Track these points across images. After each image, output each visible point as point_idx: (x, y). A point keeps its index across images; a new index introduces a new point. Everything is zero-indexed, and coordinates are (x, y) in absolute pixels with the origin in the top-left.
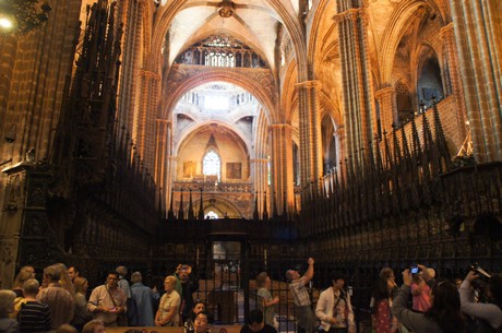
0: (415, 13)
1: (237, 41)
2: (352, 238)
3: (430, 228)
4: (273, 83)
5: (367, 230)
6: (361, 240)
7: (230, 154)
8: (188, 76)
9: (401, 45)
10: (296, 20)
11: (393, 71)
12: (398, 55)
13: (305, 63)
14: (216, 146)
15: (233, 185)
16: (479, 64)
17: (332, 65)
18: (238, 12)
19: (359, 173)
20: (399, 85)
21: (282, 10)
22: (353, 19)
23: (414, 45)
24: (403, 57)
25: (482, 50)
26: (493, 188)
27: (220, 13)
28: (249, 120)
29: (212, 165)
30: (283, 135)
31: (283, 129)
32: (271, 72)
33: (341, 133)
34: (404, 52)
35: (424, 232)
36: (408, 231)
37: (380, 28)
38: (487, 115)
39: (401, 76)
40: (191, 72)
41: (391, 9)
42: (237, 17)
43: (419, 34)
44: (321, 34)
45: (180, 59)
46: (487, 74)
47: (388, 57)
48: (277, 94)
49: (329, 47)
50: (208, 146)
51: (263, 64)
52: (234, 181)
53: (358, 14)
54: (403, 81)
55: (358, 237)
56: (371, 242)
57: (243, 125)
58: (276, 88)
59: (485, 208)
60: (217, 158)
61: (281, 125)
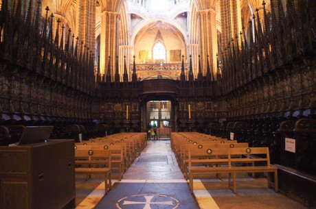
7: (172, 44)
14: (162, 39)
15: (174, 65)
28: (184, 15)
30: (209, 18)
50: (156, 39)
57: (180, 20)
60: (163, 47)
61: (207, 11)
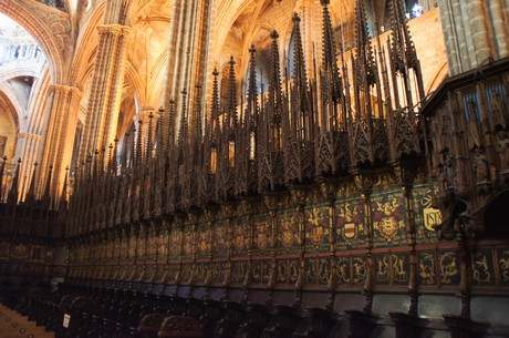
2: (152, 241)
4: (69, 32)
5: (183, 228)
6: (168, 245)
9: (236, 24)
11: (223, 50)
12: (232, 34)
23: (253, 26)
24: (236, 38)
28: (27, 81)
30: (69, 101)
31: (70, 93)
32: (69, 18)
34: (239, 32)
36: (279, 231)
43: (260, 16)
48: (71, 47)
51: (61, 5)
55: (163, 239)
56: (188, 248)
57: (17, 86)
58: (71, 40)
61: (68, 88)
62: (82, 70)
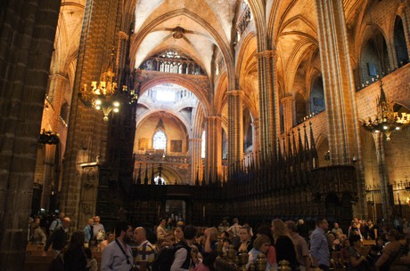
0: (310, 47)
1: (184, 54)
3: (306, 197)
4: (209, 86)
6: (267, 202)
7: (174, 134)
8: (148, 79)
9: (300, 67)
10: (228, 46)
11: (294, 85)
13: (233, 77)
14: (163, 127)
15: (176, 157)
16: (335, 108)
17: (252, 76)
18: (187, 35)
19: (268, 161)
20: (298, 94)
21: (218, 38)
22: (268, 57)
23: (309, 68)
24: (301, 75)
25: (337, 100)
26: (335, 179)
27: (174, 35)
28: (189, 110)
29: (160, 141)
30: (216, 124)
31: (216, 120)
32: (208, 78)
33: (256, 124)
34: (302, 71)
35: (303, 200)
37: (286, 56)
38: (338, 137)
39: (299, 88)
40: (150, 76)
41: (294, 44)
42: (185, 39)
43: (312, 61)
44: (246, 58)
45: (142, 66)
46: (339, 114)
47: (291, 76)
48: (212, 94)
49: (251, 66)
50: (157, 127)
51: (203, 72)
52: (176, 154)
53: (271, 54)
54: (301, 92)
57: (184, 113)
58: (211, 90)
59: (331, 189)
60: (164, 136)
61: (214, 117)
62: (219, 106)
